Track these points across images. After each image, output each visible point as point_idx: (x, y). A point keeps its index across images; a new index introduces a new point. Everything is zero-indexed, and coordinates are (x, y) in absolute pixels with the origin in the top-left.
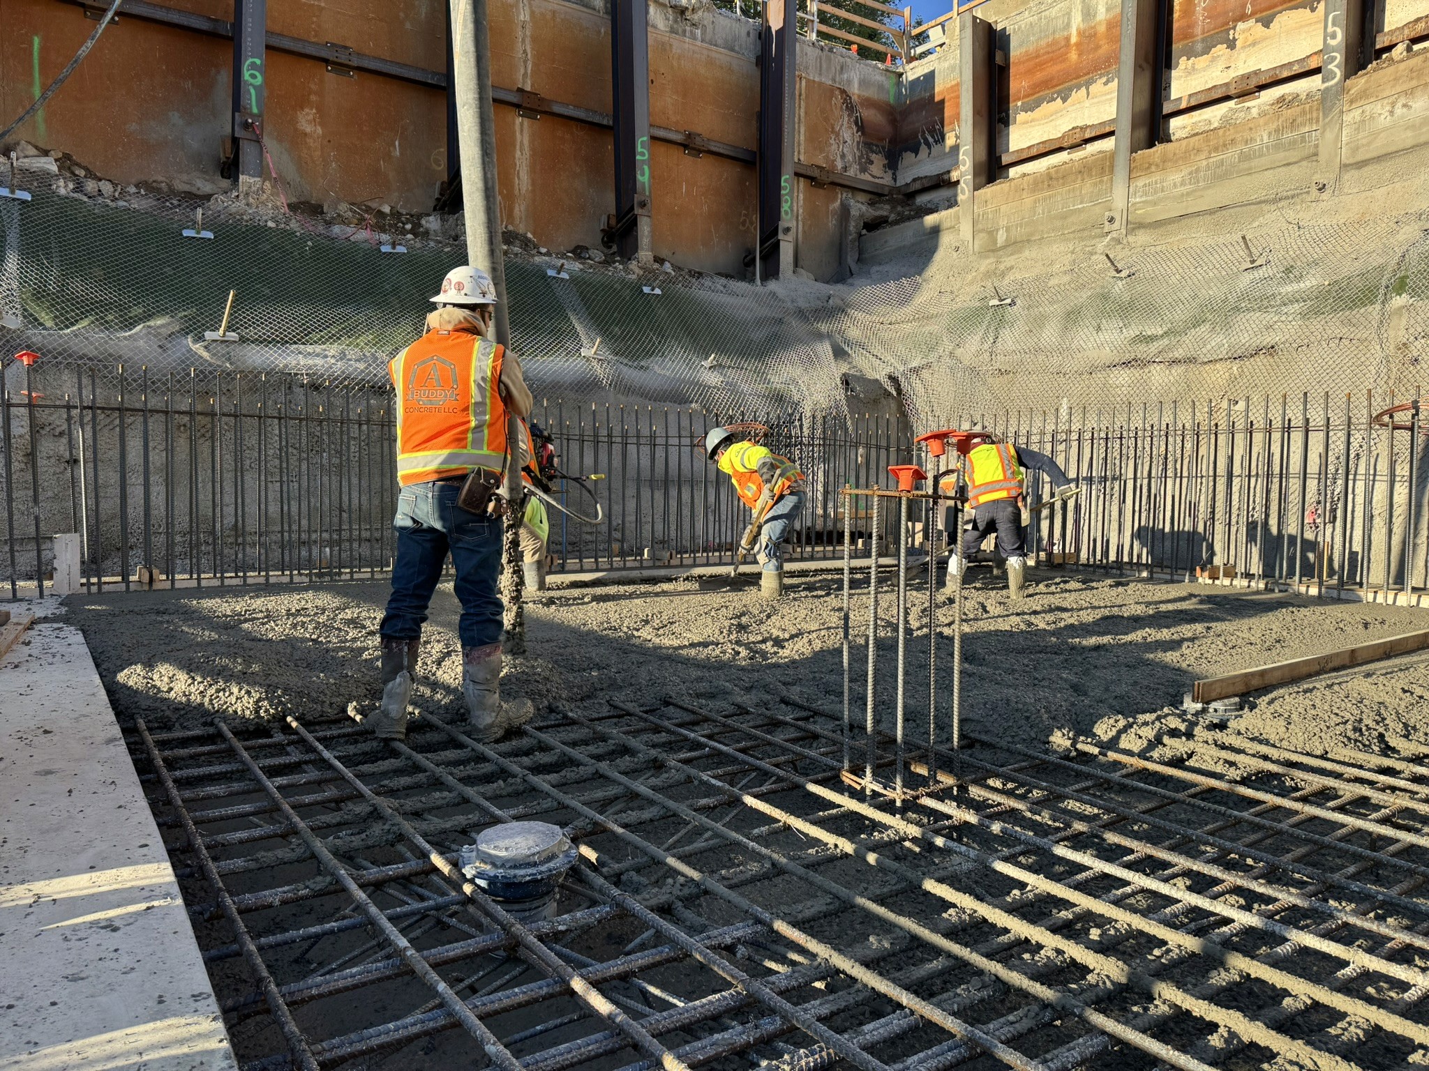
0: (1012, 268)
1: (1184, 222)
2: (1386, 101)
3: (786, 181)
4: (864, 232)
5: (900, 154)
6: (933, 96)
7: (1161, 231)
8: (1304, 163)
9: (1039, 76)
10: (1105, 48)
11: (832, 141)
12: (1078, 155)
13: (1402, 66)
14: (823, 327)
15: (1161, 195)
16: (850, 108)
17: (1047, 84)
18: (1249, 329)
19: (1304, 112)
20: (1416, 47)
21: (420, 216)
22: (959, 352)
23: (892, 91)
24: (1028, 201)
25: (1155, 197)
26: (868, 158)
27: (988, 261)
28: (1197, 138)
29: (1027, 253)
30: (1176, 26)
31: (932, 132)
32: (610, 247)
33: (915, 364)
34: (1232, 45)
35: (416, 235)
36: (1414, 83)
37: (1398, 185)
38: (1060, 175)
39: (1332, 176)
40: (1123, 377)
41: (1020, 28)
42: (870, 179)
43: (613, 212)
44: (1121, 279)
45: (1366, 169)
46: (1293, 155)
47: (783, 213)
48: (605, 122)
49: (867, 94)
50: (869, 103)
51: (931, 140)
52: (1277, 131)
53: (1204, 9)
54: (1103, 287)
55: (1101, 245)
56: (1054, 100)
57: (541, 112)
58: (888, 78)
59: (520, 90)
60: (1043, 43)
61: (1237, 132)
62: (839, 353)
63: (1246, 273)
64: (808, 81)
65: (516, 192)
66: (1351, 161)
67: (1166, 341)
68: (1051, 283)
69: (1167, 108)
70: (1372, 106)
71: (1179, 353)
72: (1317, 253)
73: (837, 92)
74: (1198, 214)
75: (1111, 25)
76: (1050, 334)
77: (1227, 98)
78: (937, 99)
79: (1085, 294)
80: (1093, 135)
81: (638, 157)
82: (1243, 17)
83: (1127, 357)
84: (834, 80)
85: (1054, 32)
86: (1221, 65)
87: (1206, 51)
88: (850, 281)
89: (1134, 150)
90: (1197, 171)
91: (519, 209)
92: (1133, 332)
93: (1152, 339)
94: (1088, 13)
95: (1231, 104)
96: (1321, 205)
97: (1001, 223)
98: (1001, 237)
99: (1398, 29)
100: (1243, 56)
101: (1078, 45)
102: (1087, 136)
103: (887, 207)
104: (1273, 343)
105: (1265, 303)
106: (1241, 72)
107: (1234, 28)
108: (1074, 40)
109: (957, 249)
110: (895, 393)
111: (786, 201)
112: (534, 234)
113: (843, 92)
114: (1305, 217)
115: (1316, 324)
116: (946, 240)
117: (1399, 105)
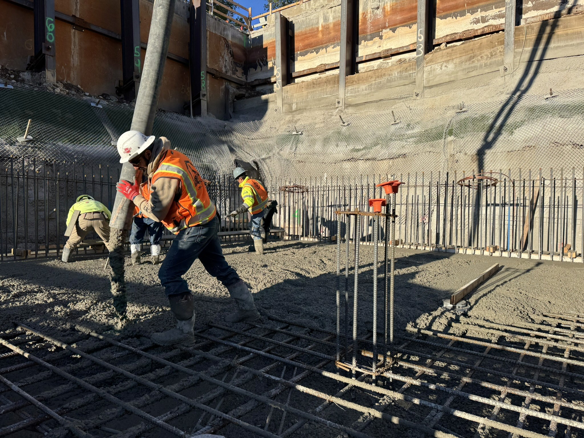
0: (299, 119)
1: (367, 105)
2: (439, 64)
3: (203, 74)
4: (235, 100)
5: (249, 69)
6: (262, 46)
7: (357, 108)
8: (410, 85)
9: (307, 42)
10: (333, 34)
11: (221, 60)
12: (323, 75)
13: (444, 51)
14: (224, 138)
15: (358, 93)
16: (228, 46)
17: (310, 45)
18: (395, 148)
19: (410, 66)
20: (448, 45)
21: (19, 72)
22: (281, 152)
23: (245, 42)
24: (305, 92)
25: (355, 94)
26: (235, 69)
27: (289, 116)
28: (371, 72)
29: (305, 114)
30: (360, 28)
31: (262, 61)
32: (120, 96)
33: (263, 157)
34: (381, 37)
35: (17, 81)
36: (449, 58)
37: (444, 96)
38: (318, 83)
39: (421, 91)
40: (347, 165)
41: (298, 22)
42: (237, 77)
43: (122, 79)
44: (345, 126)
45: (432, 89)
46: (407, 82)
47: (202, 88)
48: (118, 37)
49: (234, 41)
50: (235, 45)
51: (262, 64)
52: (400, 72)
53: (370, 23)
54: (338, 129)
55: (335, 112)
56: (313, 52)
57: (85, 28)
58: (243, 36)
59: (74, 16)
60: (308, 29)
61: (386, 71)
62: (232, 150)
63: (393, 126)
64: (210, 32)
65: (72, 65)
66: (427, 85)
67: (364, 151)
68: (316, 127)
69: (358, 60)
70: (434, 65)
71: (369, 156)
72: (418, 119)
73: (222, 39)
74: (371, 102)
75: (335, 25)
76: (318, 147)
77: (380, 58)
78: (264, 47)
79: (331, 132)
80: (329, 68)
81: (135, 55)
82: (385, 28)
83: (349, 157)
84: (221, 33)
85: (312, 25)
86: (377, 45)
87: (371, 39)
88: (231, 120)
89: (347, 75)
90: (371, 85)
91: (73, 74)
92: (351, 147)
93: (358, 150)
94: (326, 19)
95: (381, 60)
96: (417, 101)
97: (294, 101)
98: (294, 107)
99: (441, 38)
100: (385, 42)
101: (322, 31)
102: (327, 68)
103: (245, 90)
104: (405, 153)
105: (401, 137)
106: (385, 49)
107: (382, 31)
108: (320, 29)
109: (276, 110)
110: (256, 169)
111: (203, 83)
112: (81, 86)
113: (225, 39)
114: (412, 105)
115: (421, 146)
116: (271, 106)
117: (444, 66)
